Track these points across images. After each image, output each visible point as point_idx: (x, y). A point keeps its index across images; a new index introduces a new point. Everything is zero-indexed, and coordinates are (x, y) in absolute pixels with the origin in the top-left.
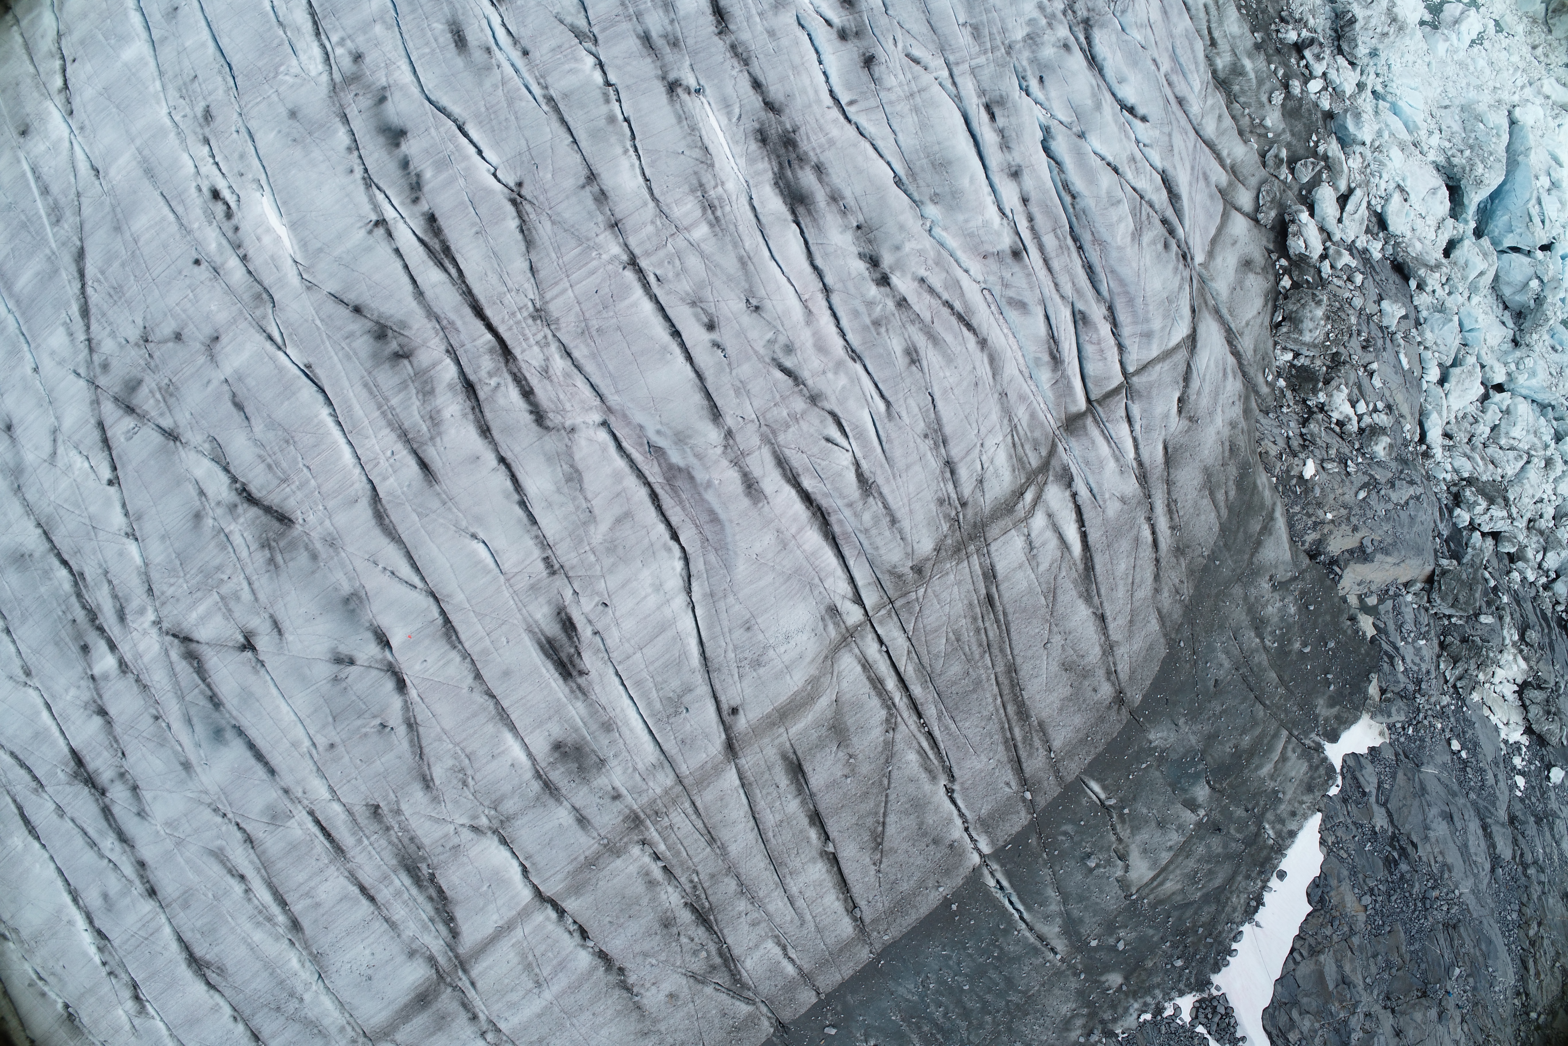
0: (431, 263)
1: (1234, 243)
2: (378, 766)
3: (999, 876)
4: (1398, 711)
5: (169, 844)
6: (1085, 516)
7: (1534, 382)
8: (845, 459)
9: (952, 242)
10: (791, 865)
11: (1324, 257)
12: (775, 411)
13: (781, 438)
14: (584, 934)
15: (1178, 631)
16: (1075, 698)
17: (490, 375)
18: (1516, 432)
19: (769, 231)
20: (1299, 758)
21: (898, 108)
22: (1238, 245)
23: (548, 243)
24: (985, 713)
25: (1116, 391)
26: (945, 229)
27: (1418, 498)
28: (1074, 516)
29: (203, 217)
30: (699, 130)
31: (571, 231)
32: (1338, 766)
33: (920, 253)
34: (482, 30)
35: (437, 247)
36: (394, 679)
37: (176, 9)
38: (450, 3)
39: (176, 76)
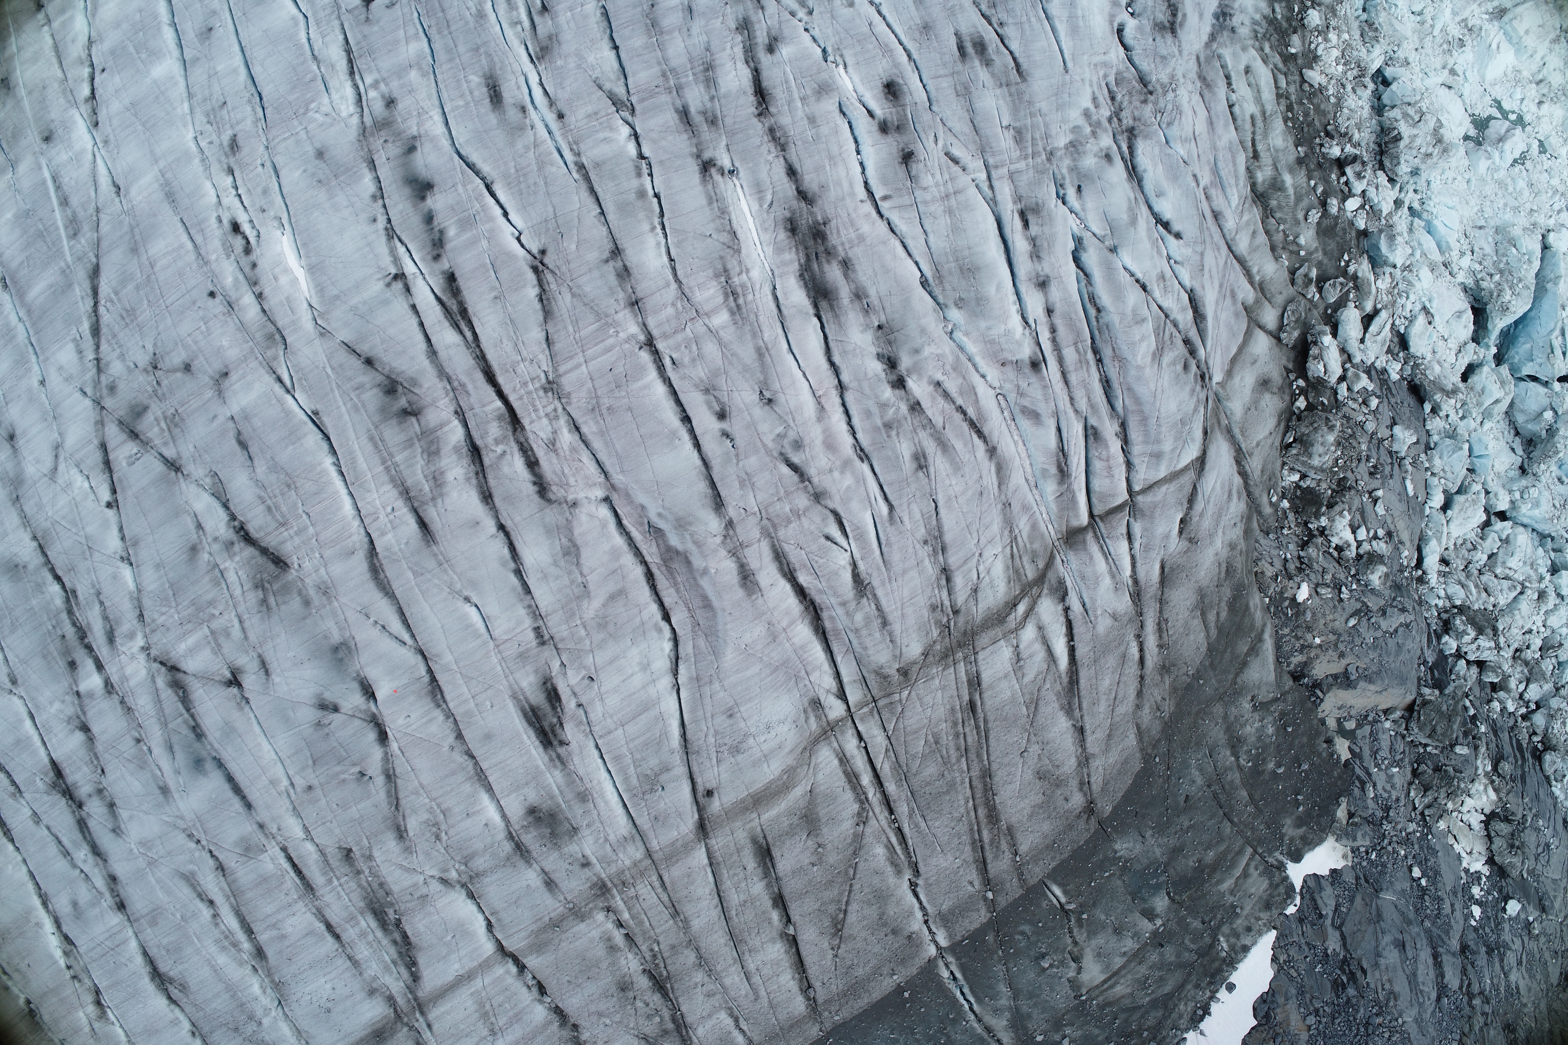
0: (447, 324)
1: (1255, 362)
2: (354, 812)
3: (953, 968)
4: (1364, 836)
5: (141, 863)
6: (1075, 631)
7: (1536, 513)
8: (843, 559)
9: (972, 348)
10: (751, 943)
11: (1342, 379)
12: (778, 506)
13: (781, 533)
14: (542, 989)
15: (1154, 747)
16: (1045, 806)
17: (497, 442)
18: (1513, 563)
19: (790, 324)
20: (1260, 875)
21: (932, 208)
22: (1258, 365)
23: (566, 315)
24: (956, 815)
25: (1120, 508)
26: (967, 334)
27: (1407, 626)
28: (1064, 630)
29: (221, 250)
30: (729, 214)
31: (590, 305)
32: (1298, 886)
33: (939, 357)
34: (519, 88)
35: (455, 308)
36: (376, 730)
37: (211, 29)
38: (488, 55)
39: (205, 100)
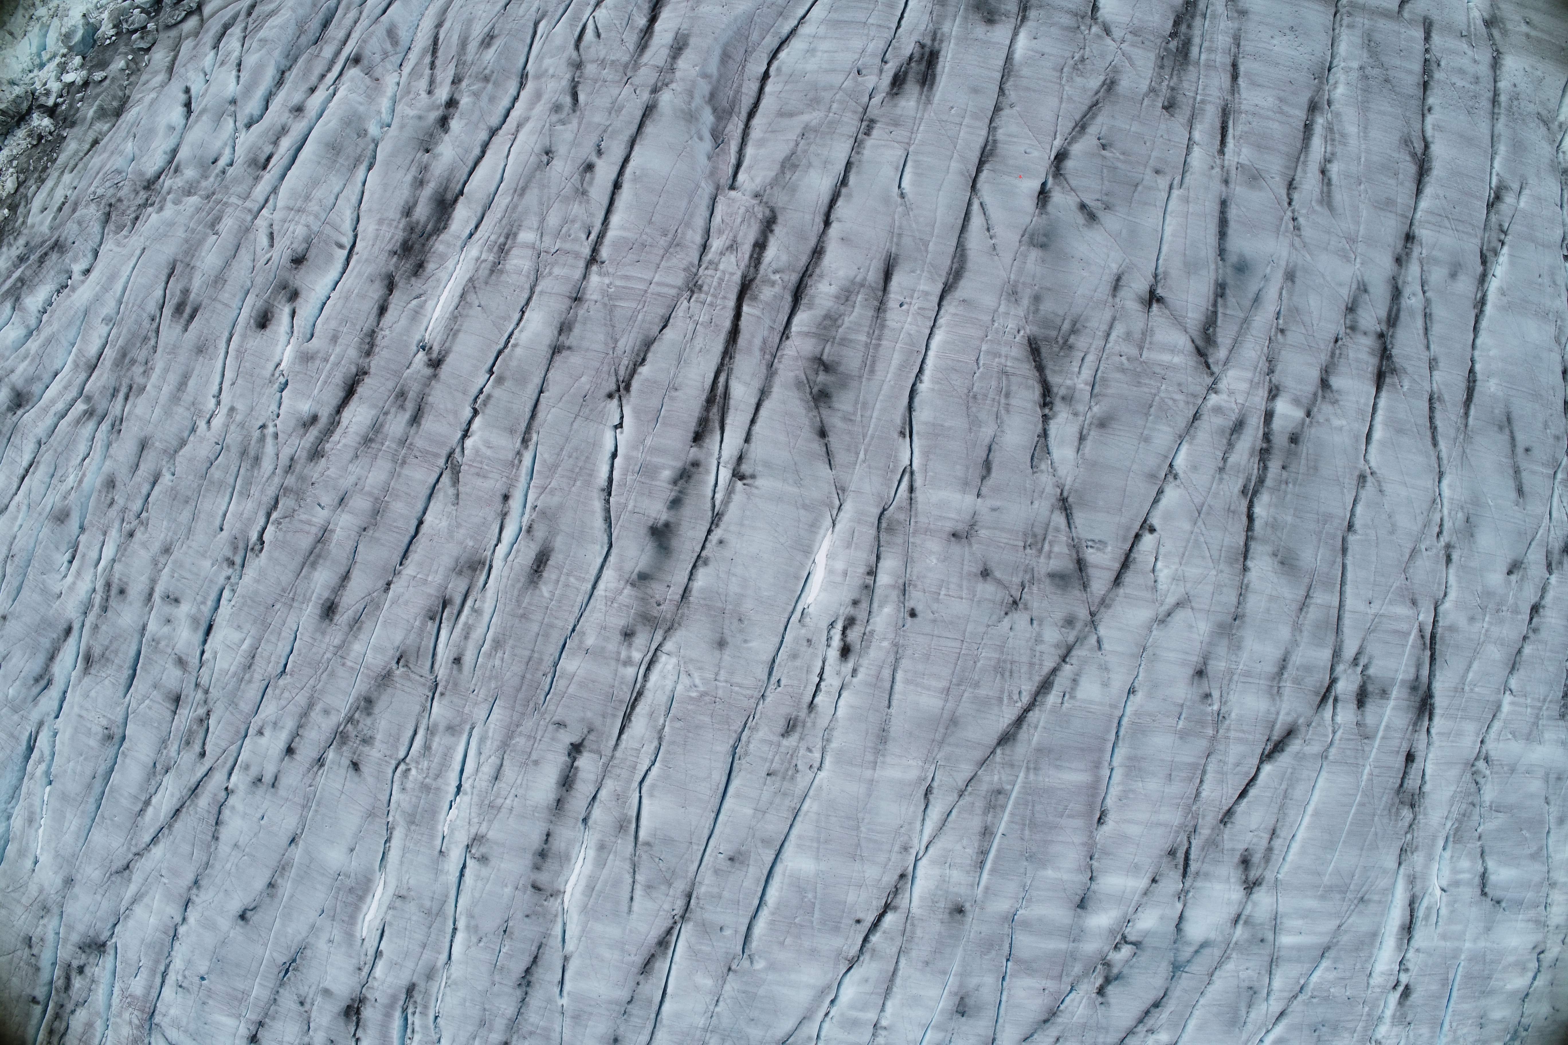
0: (732, 402)
2: (1135, 127)
5: (1361, 248)
9: (385, 103)
12: (610, 77)
13: (626, 58)
17: (773, 284)
19: (485, 201)
23: (635, 330)
26: (379, 112)
29: (874, 646)
30: (452, 313)
31: (610, 321)
33: (411, 106)
34: (518, 551)
35: (715, 410)
36: (1063, 165)
37: (731, 859)
38: (519, 602)
39: (785, 794)
